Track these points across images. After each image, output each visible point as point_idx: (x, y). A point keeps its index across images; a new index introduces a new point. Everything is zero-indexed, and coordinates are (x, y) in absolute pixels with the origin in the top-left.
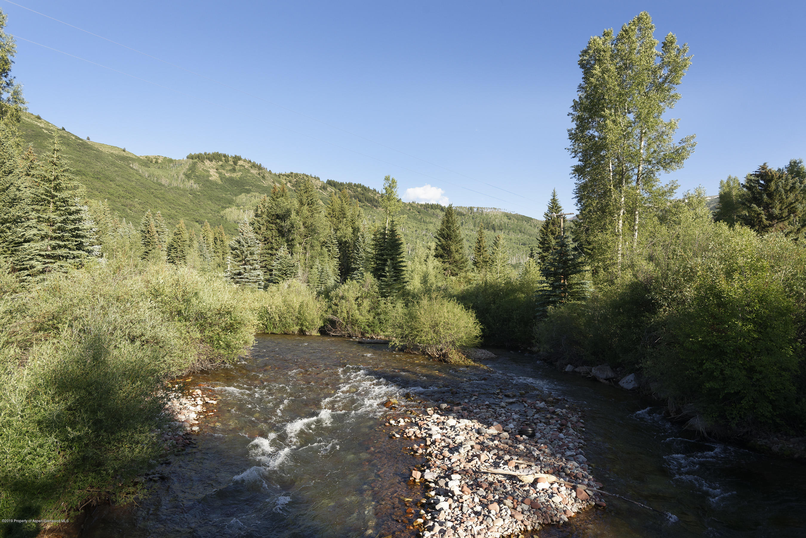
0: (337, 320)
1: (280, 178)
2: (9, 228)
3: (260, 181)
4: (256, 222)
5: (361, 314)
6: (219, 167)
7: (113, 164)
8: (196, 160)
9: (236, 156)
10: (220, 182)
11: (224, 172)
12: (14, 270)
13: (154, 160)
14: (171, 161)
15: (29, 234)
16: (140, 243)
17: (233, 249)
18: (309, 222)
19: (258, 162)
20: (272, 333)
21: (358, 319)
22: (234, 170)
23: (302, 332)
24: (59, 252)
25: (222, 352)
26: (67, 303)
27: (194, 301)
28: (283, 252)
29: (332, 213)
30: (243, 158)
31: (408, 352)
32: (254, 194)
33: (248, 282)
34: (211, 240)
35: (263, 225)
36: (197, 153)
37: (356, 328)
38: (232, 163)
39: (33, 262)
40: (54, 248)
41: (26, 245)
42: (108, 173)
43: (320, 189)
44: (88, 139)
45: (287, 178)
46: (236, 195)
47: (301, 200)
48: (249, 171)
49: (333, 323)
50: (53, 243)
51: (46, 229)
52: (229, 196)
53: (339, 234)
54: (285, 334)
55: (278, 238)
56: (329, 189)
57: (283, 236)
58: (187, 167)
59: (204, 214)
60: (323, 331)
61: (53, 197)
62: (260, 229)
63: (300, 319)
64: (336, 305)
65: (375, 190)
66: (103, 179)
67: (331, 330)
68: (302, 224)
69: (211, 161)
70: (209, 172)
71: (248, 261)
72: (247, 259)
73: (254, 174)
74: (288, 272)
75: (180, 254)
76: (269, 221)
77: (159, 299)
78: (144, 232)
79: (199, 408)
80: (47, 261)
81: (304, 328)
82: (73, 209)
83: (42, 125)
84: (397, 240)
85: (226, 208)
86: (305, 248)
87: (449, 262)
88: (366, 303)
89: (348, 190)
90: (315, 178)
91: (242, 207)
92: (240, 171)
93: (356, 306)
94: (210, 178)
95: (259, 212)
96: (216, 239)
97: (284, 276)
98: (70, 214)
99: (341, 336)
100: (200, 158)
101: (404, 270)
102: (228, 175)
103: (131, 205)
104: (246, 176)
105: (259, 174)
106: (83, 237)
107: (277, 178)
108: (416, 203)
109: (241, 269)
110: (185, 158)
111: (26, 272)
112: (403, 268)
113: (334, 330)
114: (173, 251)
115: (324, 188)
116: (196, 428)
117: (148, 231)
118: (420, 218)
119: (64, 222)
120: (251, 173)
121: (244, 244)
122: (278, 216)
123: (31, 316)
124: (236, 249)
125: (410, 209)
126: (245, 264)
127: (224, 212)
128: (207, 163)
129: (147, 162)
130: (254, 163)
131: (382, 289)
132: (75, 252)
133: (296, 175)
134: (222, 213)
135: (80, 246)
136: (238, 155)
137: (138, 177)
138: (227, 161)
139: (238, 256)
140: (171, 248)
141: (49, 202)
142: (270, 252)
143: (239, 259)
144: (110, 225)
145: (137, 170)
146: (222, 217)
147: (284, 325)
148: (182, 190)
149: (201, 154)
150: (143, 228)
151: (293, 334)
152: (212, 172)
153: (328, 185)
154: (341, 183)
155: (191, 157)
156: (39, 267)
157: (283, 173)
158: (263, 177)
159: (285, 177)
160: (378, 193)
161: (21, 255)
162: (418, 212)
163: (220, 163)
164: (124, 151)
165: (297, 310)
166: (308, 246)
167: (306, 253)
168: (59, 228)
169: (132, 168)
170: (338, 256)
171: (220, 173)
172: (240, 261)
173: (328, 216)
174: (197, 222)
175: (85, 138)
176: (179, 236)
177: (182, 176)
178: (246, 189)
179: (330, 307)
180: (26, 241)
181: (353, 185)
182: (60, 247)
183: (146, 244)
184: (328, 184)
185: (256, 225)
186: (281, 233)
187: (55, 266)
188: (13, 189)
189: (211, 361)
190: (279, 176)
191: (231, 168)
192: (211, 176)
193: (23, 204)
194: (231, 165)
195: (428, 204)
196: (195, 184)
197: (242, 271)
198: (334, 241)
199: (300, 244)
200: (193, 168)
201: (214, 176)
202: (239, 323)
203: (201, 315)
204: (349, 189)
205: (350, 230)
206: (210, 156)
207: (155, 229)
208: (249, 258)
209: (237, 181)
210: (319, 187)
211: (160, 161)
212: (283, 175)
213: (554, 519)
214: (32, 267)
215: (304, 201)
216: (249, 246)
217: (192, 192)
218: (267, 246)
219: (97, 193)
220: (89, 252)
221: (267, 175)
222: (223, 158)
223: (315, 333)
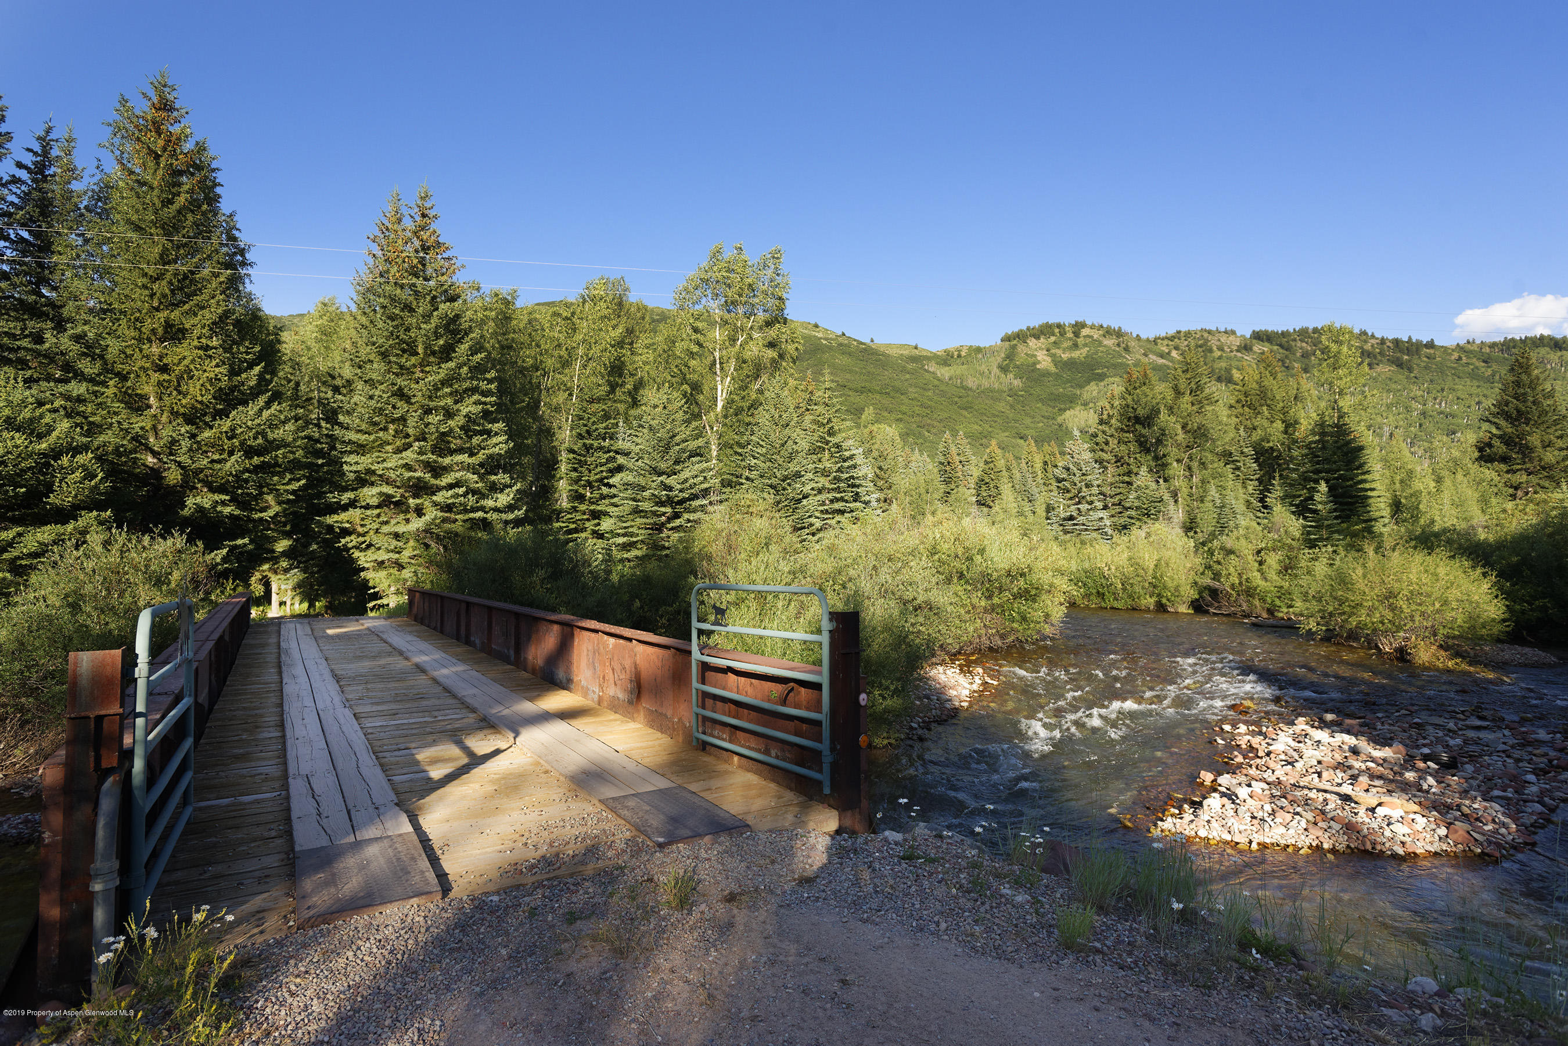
0: (1222, 587)
1: (1156, 344)
2: (789, 485)
3: (1121, 356)
4: (1100, 434)
5: (1266, 580)
6: (1050, 346)
7: (904, 370)
8: (1015, 342)
9: (1077, 322)
10: (1053, 369)
11: (1058, 352)
12: (796, 529)
13: (956, 353)
14: (979, 350)
15: (807, 489)
16: (937, 479)
17: (1059, 481)
18: (1195, 422)
19: (1115, 325)
20: (1112, 608)
21: (1258, 586)
22: (1076, 346)
23: (1161, 608)
24: (837, 506)
25: (1015, 625)
26: (842, 563)
27: (978, 559)
28: (1144, 478)
29: (1243, 399)
30: (1089, 323)
31: (1338, 644)
32: (1111, 380)
33: (1086, 530)
34: (1038, 466)
35: (1112, 436)
36: (1016, 330)
37: (1257, 602)
38: (1072, 335)
39: (813, 520)
40: (832, 501)
41: (805, 502)
42: (897, 384)
43: (1237, 351)
44: (872, 341)
45: (1171, 343)
46: (1081, 387)
47: (1176, 385)
48: (1100, 343)
49: (1214, 593)
50: (830, 496)
51: (823, 482)
52: (1070, 390)
53: (1256, 436)
54: (1134, 609)
55: (1138, 456)
56: (1257, 348)
57: (1148, 451)
58: (1003, 355)
59: (1032, 425)
60: (1198, 607)
61: (827, 443)
62: (1107, 443)
63: (1156, 586)
64: (1219, 563)
65: (1364, 333)
66: (892, 394)
67: (1211, 605)
68: (1179, 427)
69: (1038, 338)
70: (1035, 356)
71: (1083, 497)
72: (1083, 494)
73: (1110, 348)
74: (1152, 512)
75: (993, 492)
76: (1122, 430)
77: (936, 557)
78: (943, 464)
79: (975, 687)
80: (826, 516)
81: (1164, 601)
82: (847, 454)
83: (820, 335)
84: (1349, 442)
85: (1065, 410)
86: (1190, 468)
87: (1526, 470)
88: (1273, 560)
89: (1299, 344)
90: (1226, 332)
91: (1091, 405)
92: (1085, 345)
93: (1256, 565)
94: (1038, 366)
95: (1105, 417)
96: (1045, 463)
97: (1145, 518)
98: (845, 461)
99: (1228, 615)
100: (1021, 337)
101: (1370, 497)
102: (1065, 356)
103: (929, 425)
104: (1096, 353)
105: (1118, 345)
106: (858, 486)
107: (1152, 346)
108: (1478, 342)
109: (1073, 510)
110: (999, 342)
111: (807, 531)
112: (1369, 493)
113: (1216, 605)
114: (984, 487)
115: (1246, 348)
116: (965, 704)
117: (949, 463)
118: (1489, 372)
119: (839, 470)
120: (1105, 346)
121: (1076, 471)
122: (1137, 420)
123: (811, 576)
124: (1064, 480)
125: (1460, 358)
126: (1079, 503)
127: (1063, 417)
128: (1032, 342)
129: (947, 359)
130: (1109, 327)
131: (1309, 533)
132: (851, 505)
133: (1188, 334)
134: (1060, 419)
135: (856, 498)
136: (1080, 320)
137: (936, 382)
138: (1063, 334)
139: (1068, 491)
140: (981, 483)
141: (824, 449)
142: (1126, 479)
143: (1069, 495)
144: (901, 459)
145: (933, 373)
146: (1060, 426)
147: (1130, 596)
148: (998, 391)
149: (1021, 331)
150: (942, 459)
151: (1148, 610)
152: (1041, 356)
153: (1254, 341)
154: (1283, 333)
155: (1007, 339)
156: (818, 524)
157: (1163, 335)
158: (1127, 349)
159: (1166, 342)
160: (1373, 336)
161: (800, 512)
162: (1484, 361)
163: (1053, 339)
164: (916, 348)
165: (1151, 572)
166: (1195, 465)
167: (1192, 476)
168: (835, 478)
169: (927, 371)
170: (1257, 476)
171: (1053, 356)
172: (1071, 499)
173: (1237, 405)
174: (1021, 438)
175: (867, 341)
176: (991, 465)
177: (995, 370)
178: (1098, 374)
179: (1209, 567)
180: (805, 497)
181: (1310, 331)
182: (837, 500)
183: (947, 482)
184: (1255, 338)
185: (1100, 439)
186: (1144, 446)
187: (833, 522)
188: (790, 442)
189: (1003, 637)
190: (1155, 342)
191: (1069, 343)
192: (1039, 362)
193: (799, 459)
194: (1070, 339)
195: (1513, 340)
196: (1015, 378)
197: (1075, 514)
198: (1246, 450)
199: (1178, 461)
200: (1010, 356)
201: (1044, 362)
202: (1037, 589)
203: (986, 578)
204: (1302, 341)
205: (1279, 425)
206: (1035, 331)
207: (957, 459)
208: (1085, 492)
209: (1082, 364)
210: (1235, 348)
211: (963, 354)
212: (1163, 339)
213: (1379, 847)
214: (811, 525)
215: (1183, 386)
216: (1084, 475)
217: (1012, 393)
218: (1121, 470)
219: (886, 414)
220: (867, 503)
221: (1132, 344)
222: (1057, 330)
223: (1183, 609)
